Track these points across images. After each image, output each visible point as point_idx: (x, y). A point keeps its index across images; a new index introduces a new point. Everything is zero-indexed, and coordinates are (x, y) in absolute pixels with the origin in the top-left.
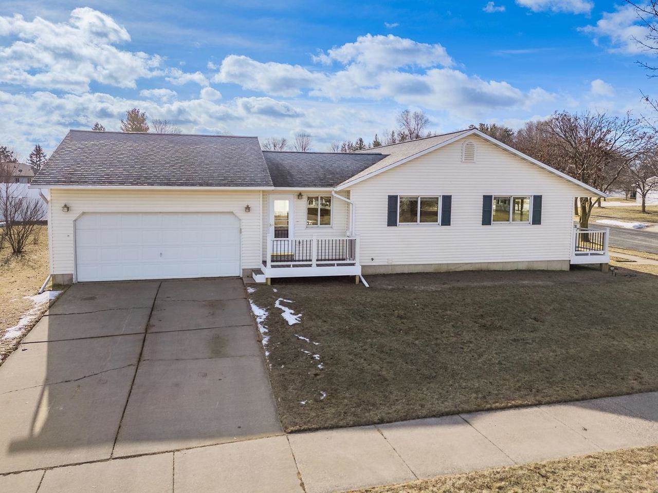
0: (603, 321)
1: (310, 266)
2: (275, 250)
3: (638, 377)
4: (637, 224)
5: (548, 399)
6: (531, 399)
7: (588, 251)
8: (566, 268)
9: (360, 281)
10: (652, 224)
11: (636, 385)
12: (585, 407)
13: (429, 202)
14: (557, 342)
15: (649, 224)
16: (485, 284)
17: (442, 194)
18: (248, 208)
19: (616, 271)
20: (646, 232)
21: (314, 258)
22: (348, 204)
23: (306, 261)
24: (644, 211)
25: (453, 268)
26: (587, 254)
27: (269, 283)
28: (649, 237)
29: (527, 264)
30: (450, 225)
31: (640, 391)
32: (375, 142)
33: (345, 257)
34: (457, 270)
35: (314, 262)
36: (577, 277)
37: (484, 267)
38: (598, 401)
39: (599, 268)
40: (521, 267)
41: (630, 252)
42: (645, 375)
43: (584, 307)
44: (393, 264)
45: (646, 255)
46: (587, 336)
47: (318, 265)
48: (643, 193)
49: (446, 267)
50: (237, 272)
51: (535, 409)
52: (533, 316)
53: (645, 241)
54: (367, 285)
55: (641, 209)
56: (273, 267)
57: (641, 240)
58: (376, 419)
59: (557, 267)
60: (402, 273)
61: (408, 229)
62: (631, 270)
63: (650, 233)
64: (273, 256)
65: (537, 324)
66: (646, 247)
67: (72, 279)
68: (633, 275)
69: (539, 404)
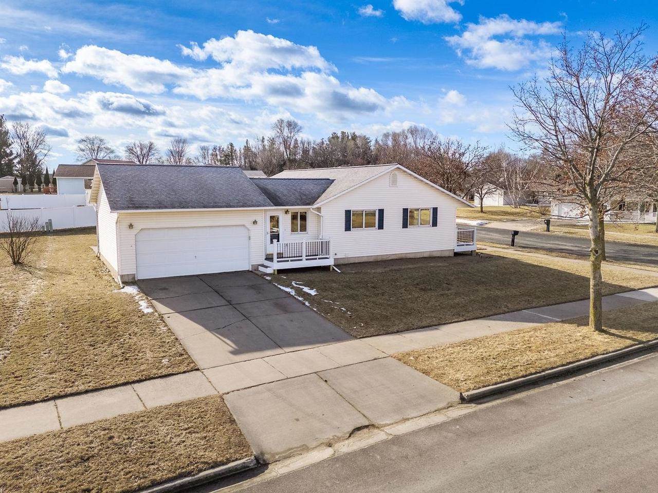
0: (483, 283)
1: (301, 260)
2: (279, 250)
3: (506, 306)
4: (479, 222)
5: (468, 318)
6: (461, 319)
7: (463, 243)
8: (452, 254)
9: (333, 269)
10: (490, 221)
11: (506, 309)
12: (486, 320)
13: (371, 214)
14: (463, 294)
15: (487, 222)
16: (409, 266)
17: (378, 208)
18: (255, 222)
19: (482, 255)
20: (486, 228)
21: (304, 255)
22: (320, 216)
23: (299, 257)
24: (482, 211)
25: (385, 258)
26: (463, 245)
27: (276, 273)
28: (489, 232)
29: (428, 253)
30: (383, 229)
31: (508, 312)
32: (245, 147)
33: (316, 254)
34: (388, 259)
35: (304, 257)
36: (459, 260)
37: (403, 256)
38: (491, 317)
39: (471, 253)
40: (425, 255)
41: (481, 243)
42: (509, 305)
43: (470, 276)
44: (349, 256)
45: (491, 244)
46: (477, 291)
47: (306, 260)
48: (481, 197)
49: (381, 258)
50: (247, 267)
51: (464, 322)
52: (445, 282)
53: (488, 235)
54: (340, 272)
55: (480, 209)
56: (278, 262)
57: (485, 234)
58: (395, 331)
59: (447, 254)
60: (354, 263)
61: (357, 232)
62: (486, 254)
63: (489, 228)
64: (278, 254)
65: (449, 286)
66: (490, 239)
67: (134, 278)
68: (490, 257)
69: (465, 320)
